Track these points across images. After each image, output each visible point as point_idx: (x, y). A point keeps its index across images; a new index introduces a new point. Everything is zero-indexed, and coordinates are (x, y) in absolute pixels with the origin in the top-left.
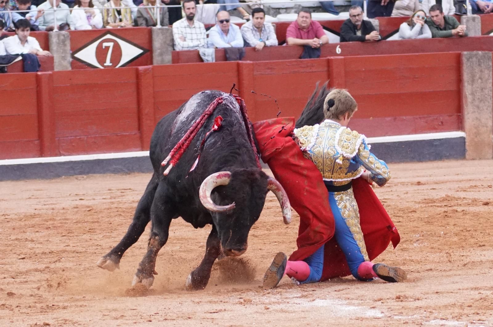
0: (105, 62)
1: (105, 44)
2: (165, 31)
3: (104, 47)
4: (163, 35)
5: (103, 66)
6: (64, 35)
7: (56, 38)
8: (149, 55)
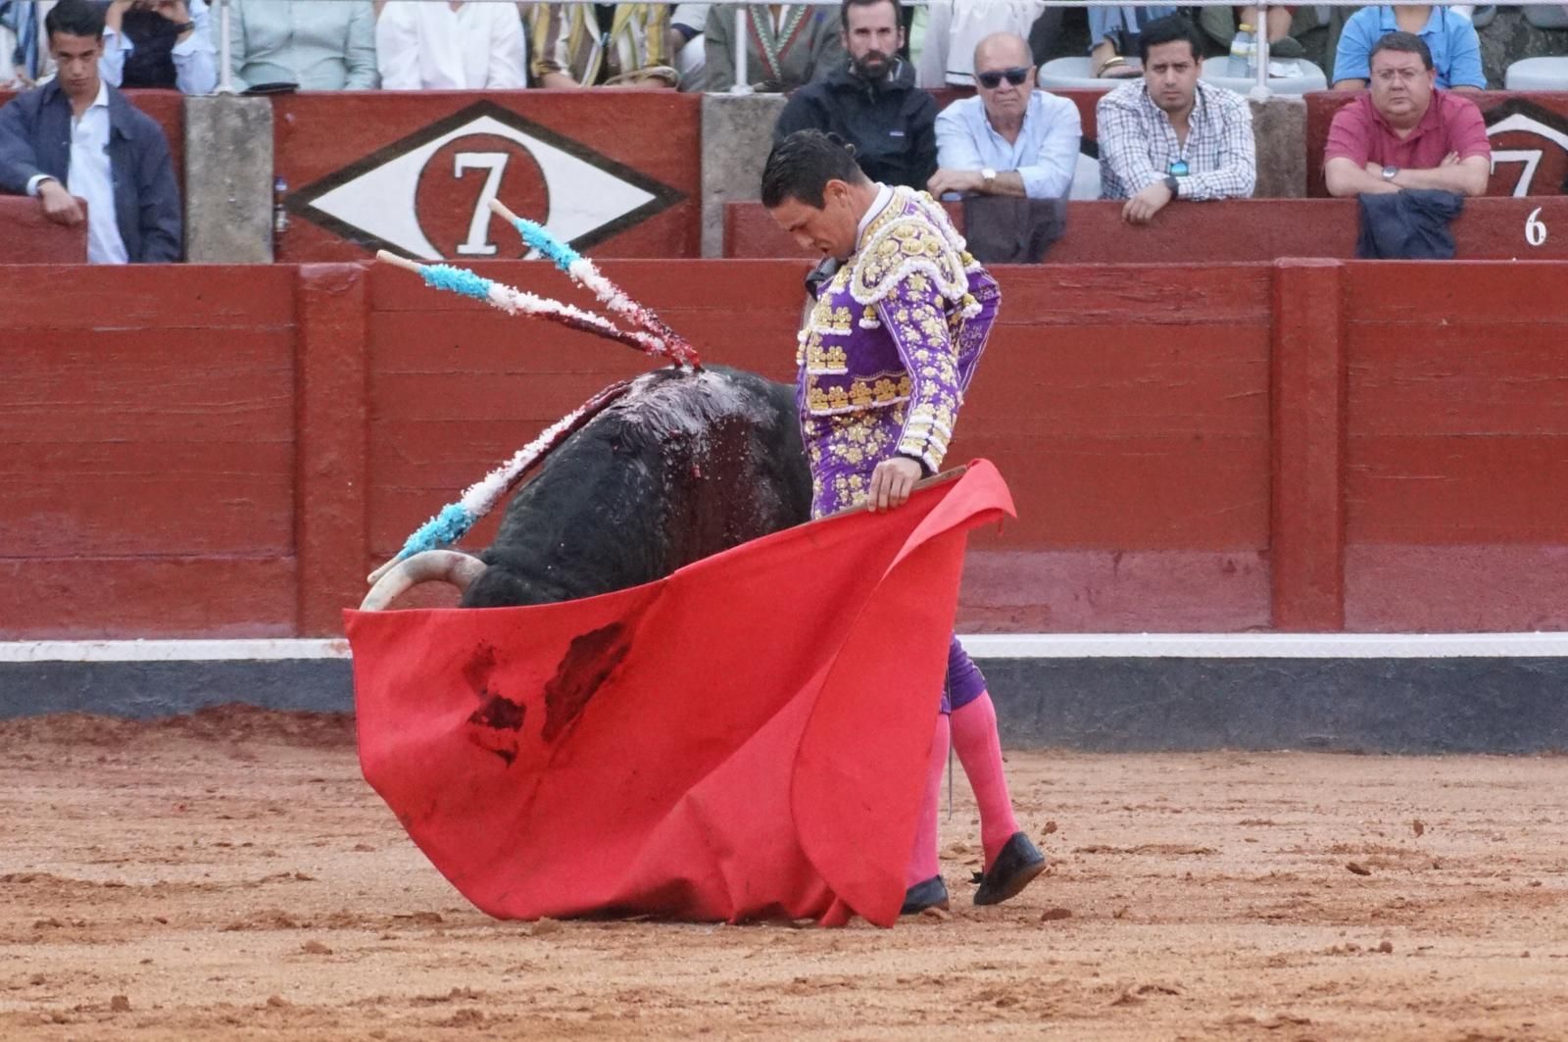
0: (464, 240)
1: (465, 160)
3: (458, 174)
5: (450, 254)
6: (242, 113)
7: (204, 125)
8: (682, 215)
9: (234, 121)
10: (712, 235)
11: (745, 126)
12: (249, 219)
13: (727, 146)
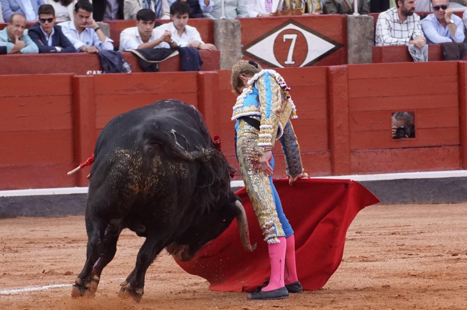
0: (286, 60)
1: (286, 37)
2: (364, 21)
3: (284, 41)
4: (361, 25)
5: (283, 64)
7: (223, 28)
8: (342, 52)
9: (231, 27)
11: (362, 25)
12: (235, 55)
13: (358, 31)
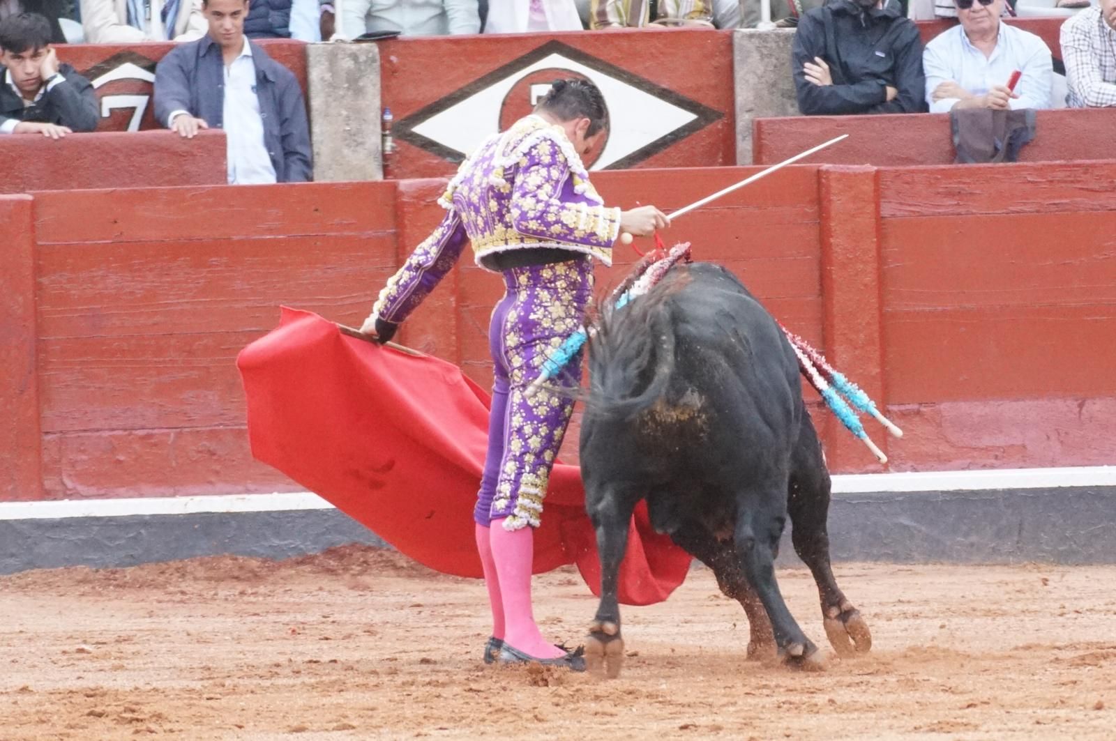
3: (534, 102)
6: (354, 57)
7: (323, 67)
8: (718, 131)
9: (348, 64)
10: (744, 146)
11: (769, 56)
12: (362, 143)
13: (755, 73)
